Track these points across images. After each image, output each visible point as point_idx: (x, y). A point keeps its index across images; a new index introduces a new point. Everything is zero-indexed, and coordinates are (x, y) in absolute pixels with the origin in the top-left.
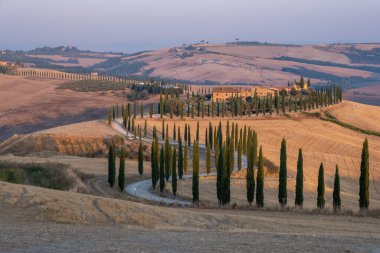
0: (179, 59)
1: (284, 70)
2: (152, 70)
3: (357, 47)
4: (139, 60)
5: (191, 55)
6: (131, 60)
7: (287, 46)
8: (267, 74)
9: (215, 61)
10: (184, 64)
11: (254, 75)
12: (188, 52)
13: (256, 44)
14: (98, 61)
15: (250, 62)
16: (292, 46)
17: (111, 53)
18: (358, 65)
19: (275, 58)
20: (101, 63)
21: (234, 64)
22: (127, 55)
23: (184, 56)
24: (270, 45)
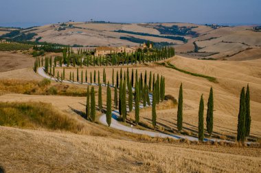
0: (57, 32)
1: (121, 38)
2: (40, 38)
3: (163, 25)
4: (31, 32)
5: (64, 29)
6: (26, 32)
7: (122, 24)
8: (111, 41)
9: (79, 33)
10: (61, 34)
11: (103, 41)
12: (62, 27)
13: (103, 22)
14: (5, 33)
15: (101, 33)
16: (125, 24)
17: (12, 28)
18: (164, 35)
19: (115, 31)
20: (7, 34)
21: (91, 34)
22: (23, 29)
23: (60, 29)
24: (111, 23)
